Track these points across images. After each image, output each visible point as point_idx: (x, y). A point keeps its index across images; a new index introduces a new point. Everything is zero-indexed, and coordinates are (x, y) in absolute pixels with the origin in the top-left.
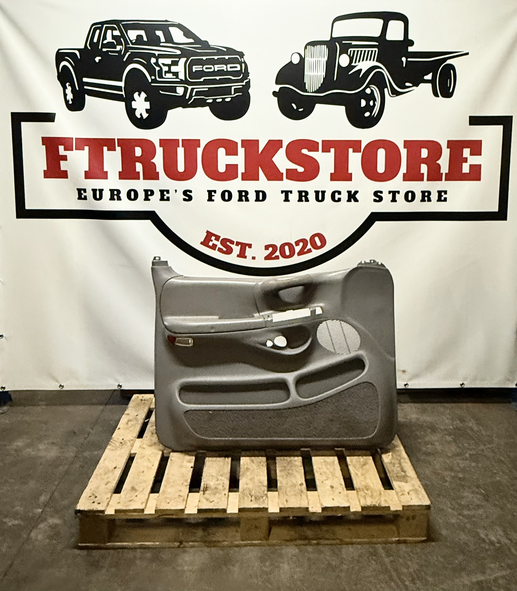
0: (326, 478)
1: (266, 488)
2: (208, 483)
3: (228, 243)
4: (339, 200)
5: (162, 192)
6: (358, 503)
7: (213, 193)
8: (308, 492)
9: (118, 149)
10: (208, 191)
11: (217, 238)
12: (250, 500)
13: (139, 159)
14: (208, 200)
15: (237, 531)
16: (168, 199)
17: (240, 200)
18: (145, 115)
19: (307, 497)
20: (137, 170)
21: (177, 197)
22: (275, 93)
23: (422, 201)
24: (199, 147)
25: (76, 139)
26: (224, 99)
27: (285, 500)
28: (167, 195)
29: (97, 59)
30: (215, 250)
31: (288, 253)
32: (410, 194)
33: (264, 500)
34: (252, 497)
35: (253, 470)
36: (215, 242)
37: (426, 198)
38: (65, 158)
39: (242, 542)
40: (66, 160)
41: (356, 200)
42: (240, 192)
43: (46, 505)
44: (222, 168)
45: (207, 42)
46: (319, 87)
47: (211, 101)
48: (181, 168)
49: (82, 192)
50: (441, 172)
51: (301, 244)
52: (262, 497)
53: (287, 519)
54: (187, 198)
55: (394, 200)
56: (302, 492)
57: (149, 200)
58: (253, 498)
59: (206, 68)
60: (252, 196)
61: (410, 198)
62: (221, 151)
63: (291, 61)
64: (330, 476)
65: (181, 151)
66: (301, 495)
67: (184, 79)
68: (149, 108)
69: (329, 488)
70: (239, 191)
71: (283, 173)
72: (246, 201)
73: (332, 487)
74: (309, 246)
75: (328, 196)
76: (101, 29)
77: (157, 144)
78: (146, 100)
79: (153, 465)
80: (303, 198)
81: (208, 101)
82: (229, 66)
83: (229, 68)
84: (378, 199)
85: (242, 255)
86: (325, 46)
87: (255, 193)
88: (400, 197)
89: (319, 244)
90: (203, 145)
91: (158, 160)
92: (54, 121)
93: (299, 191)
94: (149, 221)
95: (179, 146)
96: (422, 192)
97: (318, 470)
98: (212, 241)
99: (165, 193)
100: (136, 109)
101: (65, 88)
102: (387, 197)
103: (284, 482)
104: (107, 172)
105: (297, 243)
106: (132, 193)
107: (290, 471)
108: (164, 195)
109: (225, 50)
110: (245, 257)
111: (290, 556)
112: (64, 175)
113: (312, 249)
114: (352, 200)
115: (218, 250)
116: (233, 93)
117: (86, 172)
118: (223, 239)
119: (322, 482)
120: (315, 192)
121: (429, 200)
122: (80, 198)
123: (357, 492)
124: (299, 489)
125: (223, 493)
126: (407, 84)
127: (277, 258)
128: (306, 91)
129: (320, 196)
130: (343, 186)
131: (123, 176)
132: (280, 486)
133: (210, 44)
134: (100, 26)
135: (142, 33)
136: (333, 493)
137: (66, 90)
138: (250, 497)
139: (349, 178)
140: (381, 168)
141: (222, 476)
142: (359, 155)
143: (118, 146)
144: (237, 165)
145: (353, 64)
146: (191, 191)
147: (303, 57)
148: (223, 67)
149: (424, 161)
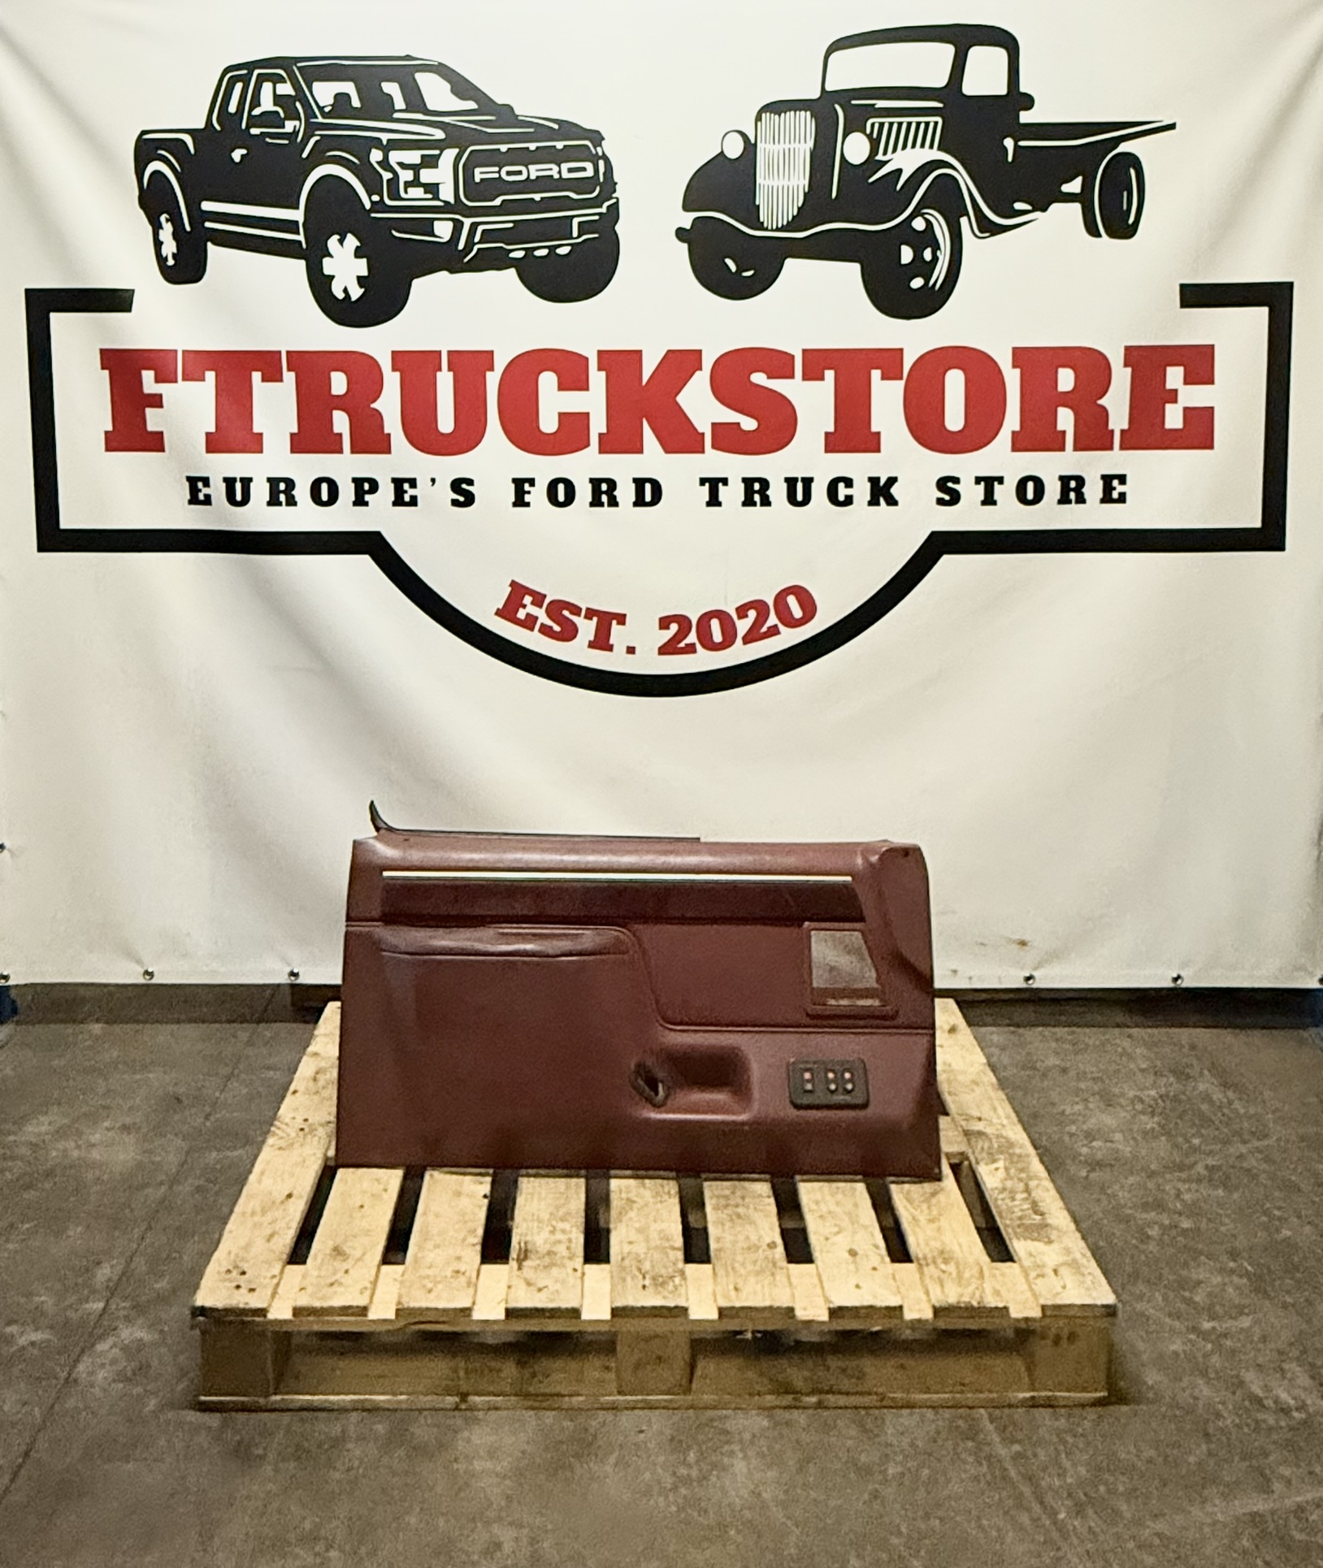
0: (836, 1229)
1: (680, 1255)
2: (529, 1238)
3: (566, 613)
4: (849, 500)
5: (398, 483)
6: (924, 1297)
7: (527, 487)
8: (792, 1266)
9: (289, 377)
10: (515, 481)
11: (539, 598)
12: (640, 1287)
13: (340, 403)
14: (515, 504)
15: (607, 1368)
16: (413, 502)
17: (596, 502)
18: (356, 293)
19: (789, 1278)
20: (336, 430)
21: (436, 496)
22: (681, 234)
23: (1060, 502)
24: (492, 369)
25: (184, 352)
26: (552, 249)
27: (731, 1287)
28: (412, 492)
29: (237, 155)
30: (532, 629)
31: (717, 637)
32: (1030, 485)
33: (676, 1287)
34: (644, 1278)
35: (646, 1205)
36: (533, 610)
37: (1072, 495)
38: (156, 401)
39: (621, 1398)
40: (161, 406)
41: (892, 502)
42: (596, 483)
43: (112, 1290)
44: (548, 423)
45: (509, 108)
46: (794, 217)
47: (520, 254)
48: (446, 422)
49: (200, 485)
50: (1111, 427)
51: (752, 614)
52: (672, 1278)
53: (739, 1337)
54: (462, 499)
55: (989, 500)
56: (774, 1264)
57: (366, 504)
58: (647, 1282)
59: (509, 173)
60: (626, 493)
61: (1030, 495)
62: (548, 381)
63: (722, 152)
64: (846, 1223)
65: (445, 381)
66: (773, 1274)
67: (452, 201)
68: (365, 273)
69: (847, 1255)
70: (592, 481)
71: (703, 434)
72: (610, 505)
73: (853, 1253)
74: (773, 620)
75: (819, 490)
76: (246, 80)
77: (386, 364)
78: (358, 253)
79: (386, 1190)
80: (757, 498)
81: (512, 255)
82: (565, 166)
83: (565, 171)
84: (947, 498)
85: (601, 642)
86: (808, 113)
87: (633, 486)
88: (1005, 493)
89: (797, 612)
90: (500, 364)
91: (389, 405)
92: (129, 310)
93: (745, 480)
94: (367, 558)
95: (440, 369)
96: (1062, 478)
97: (814, 1207)
98: (524, 606)
99: (406, 486)
100: (332, 277)
101: (157, 227)
102: (971, 493)
103: (728, 1237)
104: (261, 435)
105: (742, 611)
106: (324, 487)
107: (741, 1210)
108: (403, 492)
109: (556, 126)
110: (610, 648)
111: (747, 1436)
112: (155, 443)
113: (781, 627)
114: (882, 500)
115: (540, 631)
116: (575, 233)
117: (208, 434)
118: (552, 602)
119: (827, 1239)
120: (787, 480)
121: (1081, 499)
122: (194, 500)
123: (920, 1265)
124: (766, 1258)
125: (570, 1265)
126: (1019, 206)
127: (691, 649)
128: (761, 227)
129: (799, 491)
130: (859, 466)
131: (300, 444)
132: (716, 1250)
133: (517, 112)
134: (245, 72)
135: (349, 88)
136: (857, 1270)
137: (161, 231)
138: (641, 1277)
139: (871, 443)
140: (954, 419)
141: (563, 1220)
142: (898, 386)
143: (289, 369)
144: (587, 415)
145: (880, 157)
146: (470, 482)
147: (753, 141)
148: (553, 171)
149: (1066, 400)
